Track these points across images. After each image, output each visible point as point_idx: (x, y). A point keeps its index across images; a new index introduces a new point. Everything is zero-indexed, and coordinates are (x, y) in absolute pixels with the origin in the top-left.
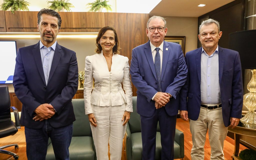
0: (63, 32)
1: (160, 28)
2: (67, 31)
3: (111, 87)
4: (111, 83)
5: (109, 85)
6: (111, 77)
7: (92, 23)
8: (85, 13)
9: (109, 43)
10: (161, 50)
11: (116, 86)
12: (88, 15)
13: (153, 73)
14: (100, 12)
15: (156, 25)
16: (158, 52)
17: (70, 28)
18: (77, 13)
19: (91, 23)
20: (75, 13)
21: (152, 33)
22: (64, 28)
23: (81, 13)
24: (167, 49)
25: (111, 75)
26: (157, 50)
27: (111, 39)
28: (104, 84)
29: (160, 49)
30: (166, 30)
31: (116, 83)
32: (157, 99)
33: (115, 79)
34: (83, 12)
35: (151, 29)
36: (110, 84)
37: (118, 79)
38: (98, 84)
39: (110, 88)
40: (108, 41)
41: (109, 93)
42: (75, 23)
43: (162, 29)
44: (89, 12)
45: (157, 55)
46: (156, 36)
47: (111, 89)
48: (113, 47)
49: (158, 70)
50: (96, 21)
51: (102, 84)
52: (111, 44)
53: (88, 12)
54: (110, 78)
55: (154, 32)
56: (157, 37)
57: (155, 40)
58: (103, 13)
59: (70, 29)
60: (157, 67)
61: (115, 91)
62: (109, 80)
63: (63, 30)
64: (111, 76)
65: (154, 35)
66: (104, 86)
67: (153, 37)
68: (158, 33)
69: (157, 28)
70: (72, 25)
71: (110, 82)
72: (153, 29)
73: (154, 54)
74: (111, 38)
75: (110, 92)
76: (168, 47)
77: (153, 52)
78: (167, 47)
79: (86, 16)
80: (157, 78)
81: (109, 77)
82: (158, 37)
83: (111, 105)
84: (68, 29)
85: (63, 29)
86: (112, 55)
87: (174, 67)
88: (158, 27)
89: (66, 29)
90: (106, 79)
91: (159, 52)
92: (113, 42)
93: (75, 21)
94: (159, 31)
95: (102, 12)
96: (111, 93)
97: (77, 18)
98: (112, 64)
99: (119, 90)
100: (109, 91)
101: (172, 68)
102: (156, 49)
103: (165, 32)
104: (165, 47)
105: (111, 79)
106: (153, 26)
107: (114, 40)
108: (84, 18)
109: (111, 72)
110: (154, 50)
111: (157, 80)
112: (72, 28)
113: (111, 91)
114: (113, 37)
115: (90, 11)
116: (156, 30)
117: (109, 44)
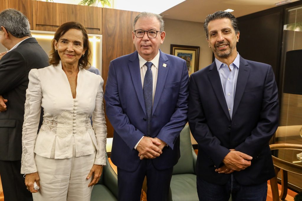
0: (41, 30)
1: (152, 32)
2: (47, 30)
3: (75, 125)
4: (75, 118)
5: (71, 122)
6: (76, 108)
7: (85, 21)
8: (75, 6)
9: (72, 52)
10: (154, 66)
11: (82, 122)
12: (78, 10)
13: (140, 102)
14: (96, 7)
15: (146, 27)
16: (149, 70)
17: (52, 26)
18: (64, 5)
19: (83, 20)
20: (60, 4)
21: (139, 40)
22: (43, 24)
23: (68, 5)
24: (165, 65)
25: (76, 104)
26: (149, 65)
27: (77, 45)
28: (63, 120)
29: (152, 64)
30: (163, 35)
31: (84, 119)
32: (142, 149)
33: (82, 111)
34: (72, 5)
35: (139, 33)
36: (74, 120)
37: (87, 112)
38: (52, 119)
39: (73, 126)
40: (70, 47)
41: (72, 134)
42: (60, 19)
43: (155, 33)
44: (80, 5)
45: (149, 74)
46: (145, 45)
47: (74, 128)
48: (79, 58)
49: (148, 98)
50: (90, 19)
51: (59, 120)
52: (76, 54)
53: (78, 5)
54: (74, 110)
55: (143, 37)
56: (146, 47)
57: (144, 51)
58: (99, 8)
59: (51, 28)
60: (146, 94)
61: (81, 132)
62: (72, 113)
63: (42, 28)
64: (75, 106)
65: (143, 43)
66: (63, 123)
67: (141, 46)
68: (148, 39)
69: (147, 32)
70: (56, 22)
71: (74, 116)
72: (140, 32)
73: (143, 72)
74: (76, 43)
75: (74, 133)
76: (167, 62)
77: (142, 68)
78: (165, 62)
79: (76, 10)
80: (146, 110)
81: (72, 107)
82: (149, 47)
83: (74, 155)
84: (49, 27)
85: (41, 26)
86: (78, 70)
87: (174, 95)
88: (148, 30)
89: (45, 26)
90: (67, 111)
91: (151, 69)
92: (80, 49)
93: (60, 16)
94: (150, 36)
95: (98, 6)
96: (75, 135)
97: (63, 12)
98: (76, 86)
99: (87, 129)
100: (72, 132)
101: (171, 96)
102: (146, 64)
103: (162, 38)
104: (161, 61)
105: (75, 112)
106: (140, 29)
107: (82, 45)
108: (73, 12)
109: (76, 99)
110: (144, 66)
111: (147, 114)
112: (55, 25)
113: (75, 131)
114: (81, 41)
115: (82, 4)
116: (146, 35)
117: (73, 54)
